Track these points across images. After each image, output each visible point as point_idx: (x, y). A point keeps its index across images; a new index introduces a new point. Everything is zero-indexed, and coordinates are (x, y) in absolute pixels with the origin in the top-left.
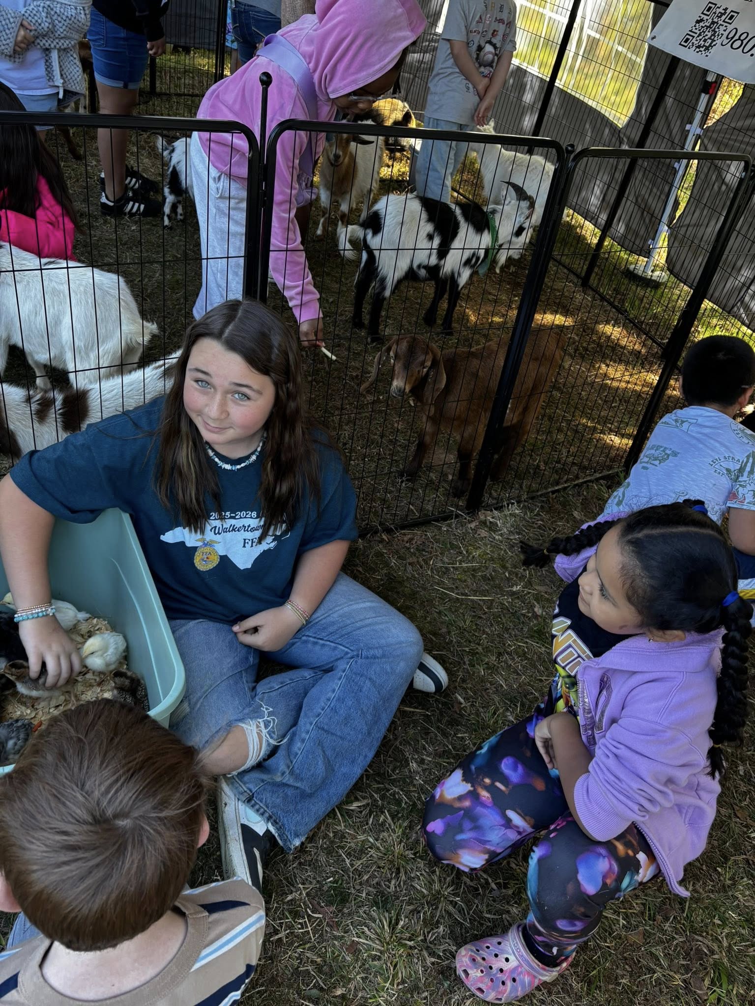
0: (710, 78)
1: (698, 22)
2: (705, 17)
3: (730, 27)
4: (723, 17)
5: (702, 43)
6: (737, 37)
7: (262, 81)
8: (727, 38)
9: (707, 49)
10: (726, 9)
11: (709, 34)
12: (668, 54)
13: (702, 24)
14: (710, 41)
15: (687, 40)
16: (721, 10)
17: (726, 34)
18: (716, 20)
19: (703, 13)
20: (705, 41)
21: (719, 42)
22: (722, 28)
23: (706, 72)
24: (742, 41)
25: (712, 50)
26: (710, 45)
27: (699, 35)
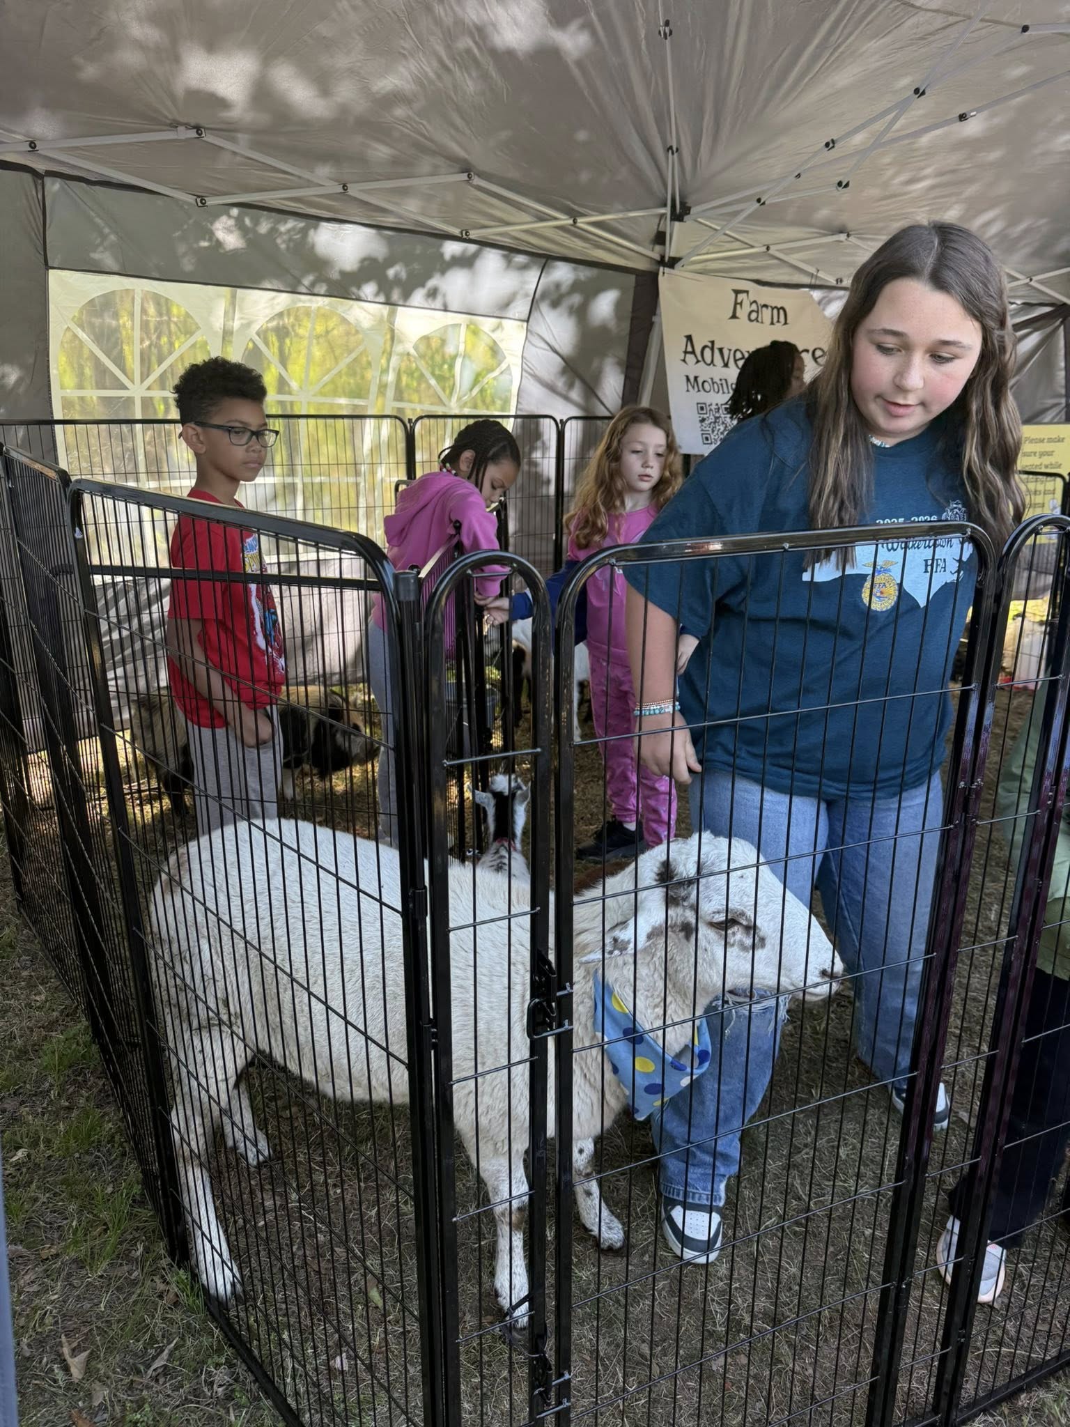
1: (703, 420)
2: (705, 416)
27: (713, 431)
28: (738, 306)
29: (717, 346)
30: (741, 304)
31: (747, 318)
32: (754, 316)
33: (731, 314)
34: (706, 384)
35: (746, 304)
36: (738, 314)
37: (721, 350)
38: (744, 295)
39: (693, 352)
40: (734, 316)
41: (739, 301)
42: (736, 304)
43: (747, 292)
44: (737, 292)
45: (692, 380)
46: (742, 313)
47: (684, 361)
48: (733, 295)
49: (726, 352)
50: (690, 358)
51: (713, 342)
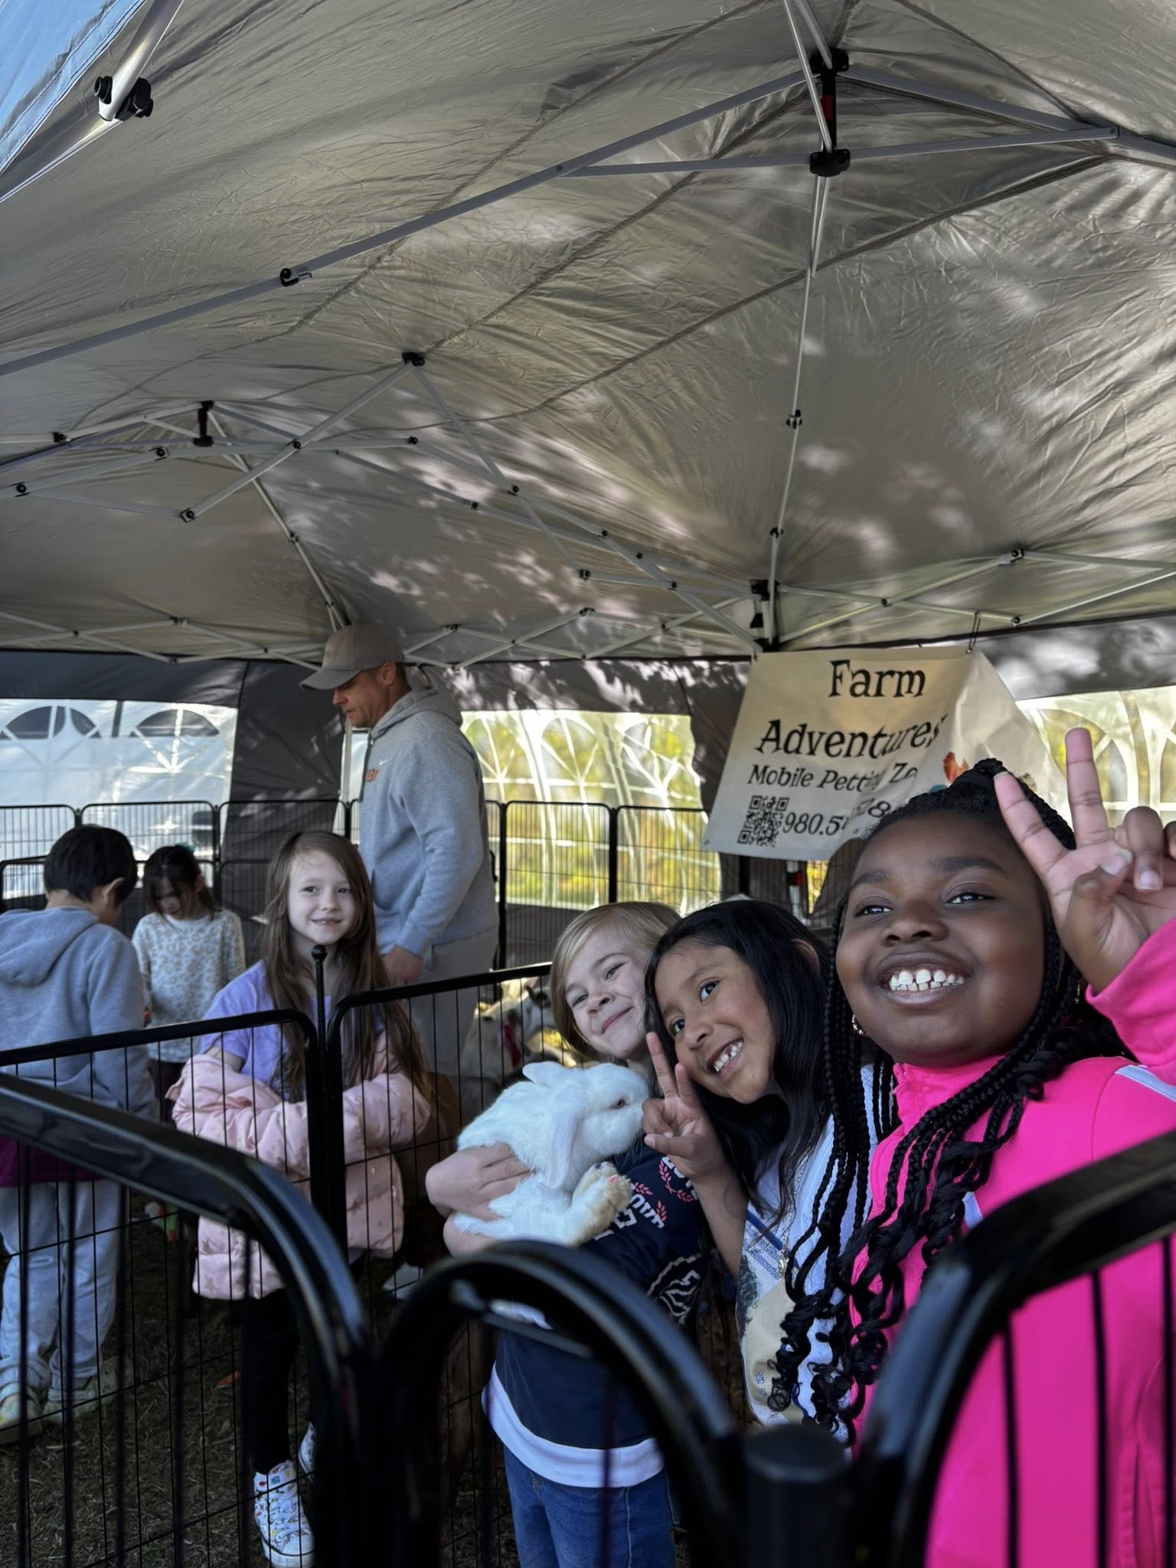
0: (791, 869)
1: (750, 816)
2: (755, 811)
3: (785, 814)
4: (774, 806)
5: (762, 835)
6: (797, 821)
7: (315, 956)
8: (787, 823)
9: (770, 839)
10: (774, 799)
11: (767, 825)
12: (733, 856)
13: (754, 818)
14: (769, 832)
15: (744, 836)
16: (769, 800)
17: (784, 820)
18: (767, 810)
19: (751, 808)
20: (765, 832)
21: (780, 830)
22: (778, 817)
23: (783, 863)
24: (805, 823)
25: (777, 839)
26: (772, 835)
27: (756, 828)
28: (838, 681)
29: (808, 729)
30: (840, 677)
31: (848, 693)
32: (860, 689)
33: (830, 691)
34: (774, 775)
35: (847, 676)
36: (839, 690)
37: (811, 734)
38: (844, 667)
39: (777, 739)
40: (834, 693)
41: (838, 674)
42: (835, 677)
43: (847, 662)
44: (836, 664)
45: (760, 769)
46: (844, 688)
47: (760, 749)
48: (832, 667)
49: (816, 737)
50: (770, 746)
51: (804, 726)
